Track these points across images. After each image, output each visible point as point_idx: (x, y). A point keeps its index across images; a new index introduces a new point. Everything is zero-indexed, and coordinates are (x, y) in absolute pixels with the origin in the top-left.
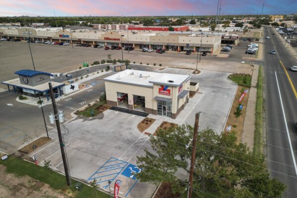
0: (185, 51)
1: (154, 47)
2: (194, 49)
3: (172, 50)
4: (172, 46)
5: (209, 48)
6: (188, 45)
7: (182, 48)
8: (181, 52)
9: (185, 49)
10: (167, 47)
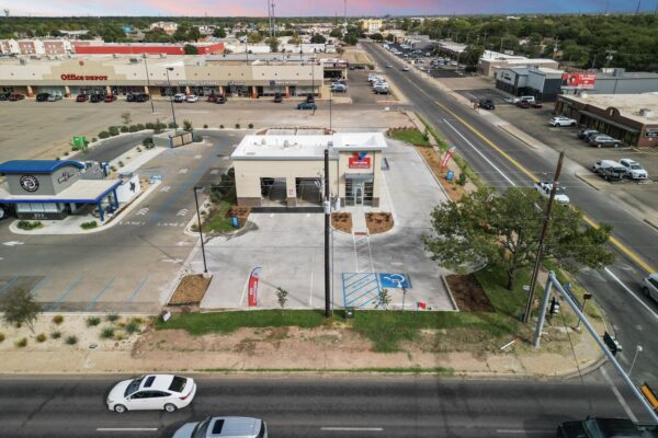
0: (267, 95)
1: (198, 90)
2: (287, 91)
3: (240, 95)
4: (237, 87)
5: (313, 87)
6: (272, 82)
7: (260, 89)
8: (261, 98)
9: (265, 92)
10: (228, 90)
